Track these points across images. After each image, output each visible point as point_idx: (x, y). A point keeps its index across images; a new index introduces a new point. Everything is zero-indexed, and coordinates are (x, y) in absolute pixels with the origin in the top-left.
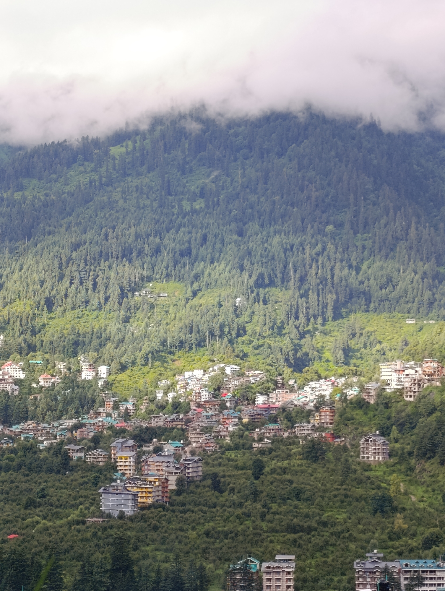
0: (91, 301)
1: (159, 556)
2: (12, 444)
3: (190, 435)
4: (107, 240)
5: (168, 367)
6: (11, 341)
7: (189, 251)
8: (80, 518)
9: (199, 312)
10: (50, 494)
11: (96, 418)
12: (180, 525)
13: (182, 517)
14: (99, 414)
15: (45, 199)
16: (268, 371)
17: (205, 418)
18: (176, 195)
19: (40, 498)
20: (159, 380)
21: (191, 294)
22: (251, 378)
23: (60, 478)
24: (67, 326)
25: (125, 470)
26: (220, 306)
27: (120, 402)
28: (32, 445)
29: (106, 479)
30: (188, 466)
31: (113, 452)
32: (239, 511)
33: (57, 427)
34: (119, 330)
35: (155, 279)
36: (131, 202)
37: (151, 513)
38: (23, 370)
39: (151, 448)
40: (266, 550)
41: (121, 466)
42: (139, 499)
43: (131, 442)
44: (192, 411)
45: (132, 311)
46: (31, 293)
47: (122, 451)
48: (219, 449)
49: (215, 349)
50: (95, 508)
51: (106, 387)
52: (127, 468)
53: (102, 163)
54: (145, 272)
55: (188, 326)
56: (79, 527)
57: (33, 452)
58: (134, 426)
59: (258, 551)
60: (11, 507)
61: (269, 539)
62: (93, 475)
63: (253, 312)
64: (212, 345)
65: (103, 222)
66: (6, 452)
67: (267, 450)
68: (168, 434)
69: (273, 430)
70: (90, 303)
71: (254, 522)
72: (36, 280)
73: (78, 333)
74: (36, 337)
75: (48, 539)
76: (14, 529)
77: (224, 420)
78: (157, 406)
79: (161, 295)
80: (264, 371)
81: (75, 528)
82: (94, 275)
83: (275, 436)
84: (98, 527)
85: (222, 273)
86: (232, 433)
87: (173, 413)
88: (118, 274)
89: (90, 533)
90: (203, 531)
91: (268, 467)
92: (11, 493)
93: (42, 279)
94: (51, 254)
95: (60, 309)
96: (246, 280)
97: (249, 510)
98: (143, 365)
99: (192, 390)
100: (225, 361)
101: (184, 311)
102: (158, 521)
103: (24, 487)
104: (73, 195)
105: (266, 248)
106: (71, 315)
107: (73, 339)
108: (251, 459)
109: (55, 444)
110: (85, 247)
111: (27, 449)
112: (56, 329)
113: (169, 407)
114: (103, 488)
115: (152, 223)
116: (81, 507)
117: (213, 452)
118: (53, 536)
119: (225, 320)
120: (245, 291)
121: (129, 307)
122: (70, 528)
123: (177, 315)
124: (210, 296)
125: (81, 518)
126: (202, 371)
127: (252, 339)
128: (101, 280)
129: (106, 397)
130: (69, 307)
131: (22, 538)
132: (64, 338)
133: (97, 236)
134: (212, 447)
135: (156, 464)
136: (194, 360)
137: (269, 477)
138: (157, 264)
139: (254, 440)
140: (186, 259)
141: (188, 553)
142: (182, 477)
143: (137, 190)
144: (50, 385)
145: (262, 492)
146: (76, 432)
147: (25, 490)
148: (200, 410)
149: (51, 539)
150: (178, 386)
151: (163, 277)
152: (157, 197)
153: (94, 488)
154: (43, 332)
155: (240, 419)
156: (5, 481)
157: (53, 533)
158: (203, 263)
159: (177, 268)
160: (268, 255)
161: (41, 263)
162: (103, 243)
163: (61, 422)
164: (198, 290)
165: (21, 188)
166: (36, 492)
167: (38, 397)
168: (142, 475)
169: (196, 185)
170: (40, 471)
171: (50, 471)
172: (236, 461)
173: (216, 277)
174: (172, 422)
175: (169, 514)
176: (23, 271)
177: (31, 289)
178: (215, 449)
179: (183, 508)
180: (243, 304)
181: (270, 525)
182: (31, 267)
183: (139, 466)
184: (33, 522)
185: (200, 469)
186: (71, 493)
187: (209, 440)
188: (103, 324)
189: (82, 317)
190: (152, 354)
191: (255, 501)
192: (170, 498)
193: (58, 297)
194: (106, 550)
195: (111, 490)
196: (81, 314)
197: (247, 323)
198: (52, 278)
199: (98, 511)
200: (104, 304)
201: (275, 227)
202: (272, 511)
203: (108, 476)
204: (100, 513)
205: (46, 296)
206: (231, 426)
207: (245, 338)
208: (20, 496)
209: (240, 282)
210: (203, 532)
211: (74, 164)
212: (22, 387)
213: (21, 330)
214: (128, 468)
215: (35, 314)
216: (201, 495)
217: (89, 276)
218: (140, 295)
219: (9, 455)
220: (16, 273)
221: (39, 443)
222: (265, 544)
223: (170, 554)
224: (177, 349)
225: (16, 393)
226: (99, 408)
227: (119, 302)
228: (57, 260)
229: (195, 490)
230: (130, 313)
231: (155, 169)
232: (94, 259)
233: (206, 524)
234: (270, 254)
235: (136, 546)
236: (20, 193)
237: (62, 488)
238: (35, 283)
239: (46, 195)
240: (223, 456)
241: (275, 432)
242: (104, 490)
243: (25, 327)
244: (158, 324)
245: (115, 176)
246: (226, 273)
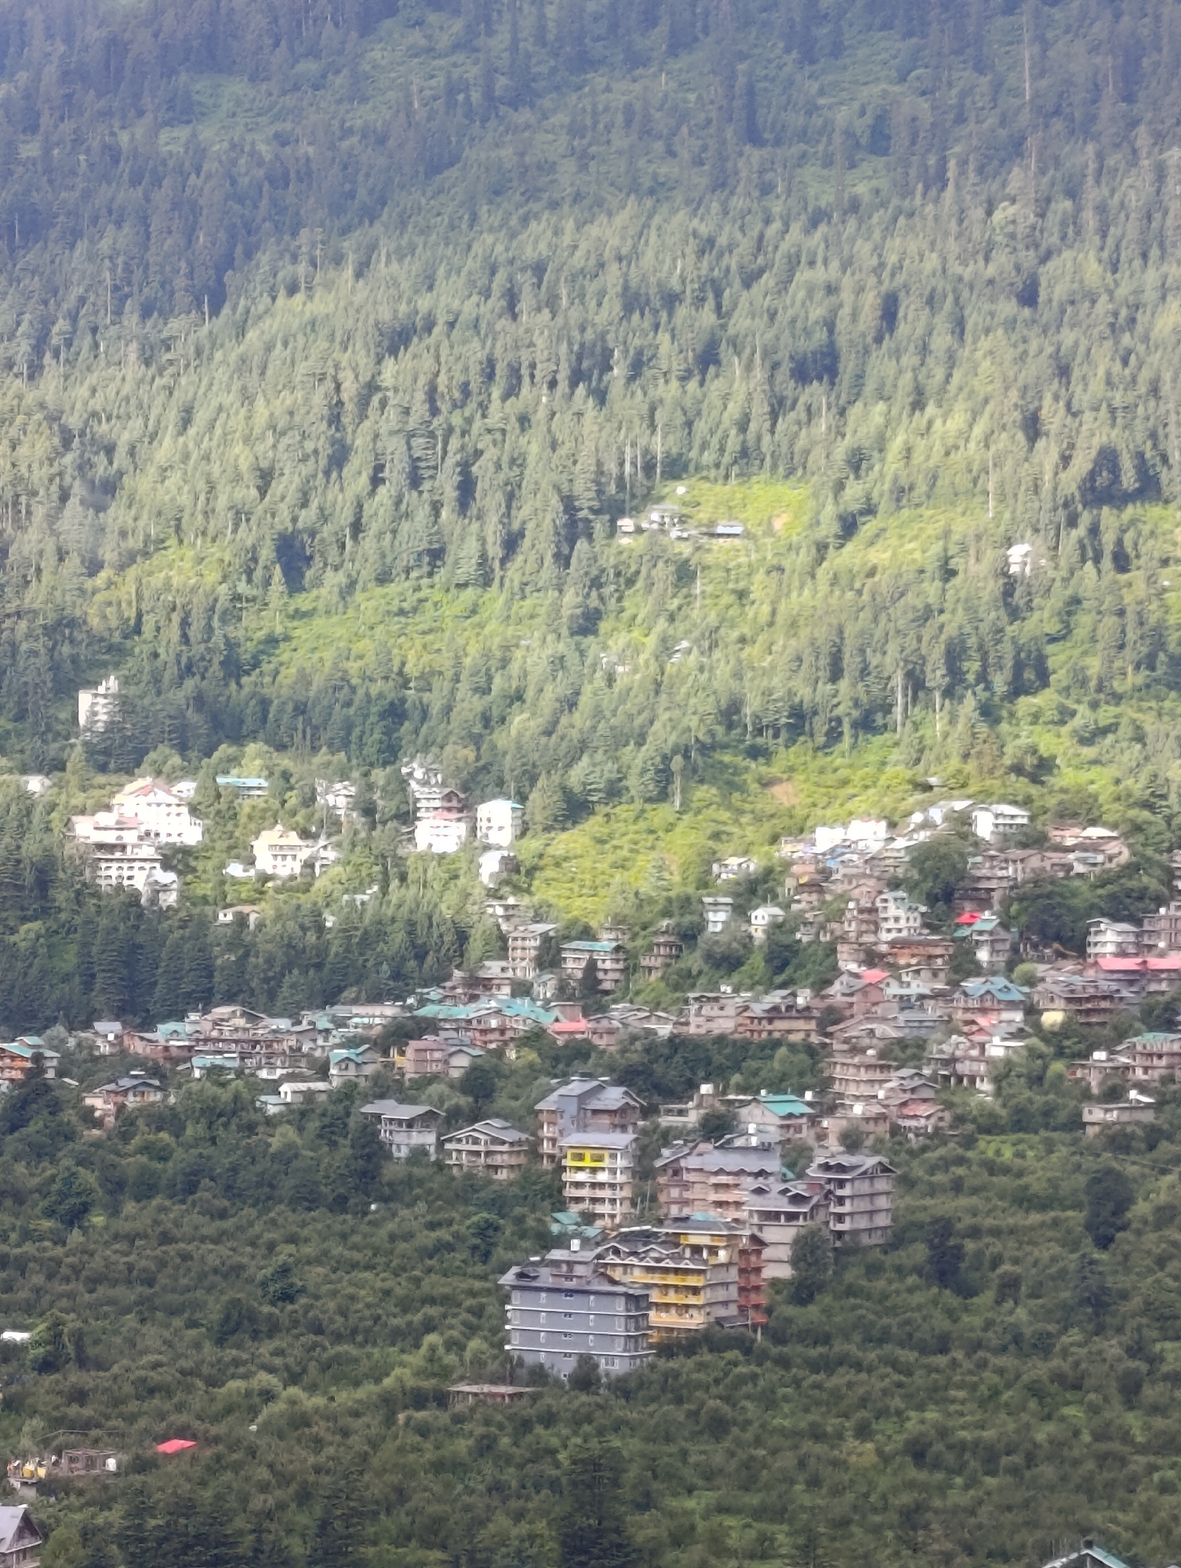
0: (452, 549)
1: (734, 1534)
2: (159, 1096)
3: (838, 1072)
4: (515, 317)
5: (747, 807)
6: (146, 701)
7: (827, 361)
8: (428, 1384)
9: (866, 597)
10: (311, 1288)
11: (474, 998)
12: (811, 1417)
13: (817, 1386)
14: (487, 984)
15: (277, 157)
16: (1137, 828)
17: (895, 1006)
18: (778, 142)
19: (273, 1304)
20: (712, 857)
21: (836, 528)
22: (1071, 856)
23: (346, 1228)
24: (359, 647)
25: (594, 1200)
26: (949, 574)
27: (567, 938)
28: (237, 1098)
29: (523, 1235)
30: (839, 1192)
31: (546, 1131)
32: (1039, 1369)
33: (327, 1031)
34: (559, 662)
35: (698, 469)
36: (603, 169)
37: (701, 1366)
38: (194, 810)
39: (693, 1118)
40: (1149, 1520)
41: (578, 1185)
42: (653, 1315)
43: (614, 1096)
44: (845, 978)
45: (609, 590)
46: (223, 517)
47: (583, 1127)
48: (951, 1127)
49: (928, 742)
50: (485, 1346)
51: (507, 882)
52: (599, 1194)
53: (495, 15)
54: (658, 438)
55: (825, 650)
56: (421, 1415)
57: (240, 1128)
58: (623, 1034)
59: (1114, 1521)
60: (167, 1334)
61: (1156, 1477)
62: (475, 1219)
63: (1076, 601)
64: (916, 726)
65: (500, 248)
66: (140, 1122)
67: (1140, 1132)
68: (753, 1064)
69: (1160, 1056)
70: (450, 559)
71: (1094, 1410)
72: (244, 465)
73: (400, 673)
74: (238, 684)
75: (311, 1460)
76: (182, 1419)
77: (969, 1016)
78: (709, 956)
79: (720, 530)
80: (1124, 828)
81: (409, 1419)
82: (463, 448)
83: (1168, 1079)
84: (499, 1417)
85: (957, 448)
86: (1001, 1066)
87: (771, 987)
88: (554, 450)
89: (471, 1442)
90: (900, 1439)
91: (1146, 1199)
92: (163, 1280)
93: (264, 464)
94: (302, 368)
95: (334, 580)
96: (1048, 476)
97: (1077, 1364)
98: (649, 800)
99: (844, 898)
100: (971, 790)
101: (806, 592)
102: (726, 1399)
103: (213, 1260)
104: (382, 140)
105: (1129, 352)
106: (372, 603)
107: (381, 695)
108: (1078, 1167)
109: (323, 1098)
110: (431, 340)
111: (220, 1115)
112: (316, 656)
113: (757, 962)
114: (515, 1270)
115: (688, 250)
116: (432, 1338)
117: (930, 1137)
118: (331, 1450)
119: (967, 629)
120: (1044, 517)
121: (595, 572)
122: (390, 1421)
123: (782, 608)
124: (910, 534)
125: (433, 1381)
126: (883, 824)
127: (1071, 704)
128: (492, 469)
129: (507, 918)
130: (367, 574)
131: (208, 1453)
132: (346, 690)
133: (475, 298)
134: (924, 1116)
135: (714, 1180)
136: (845, 783)
137: (1150, 1239)
138: (705, 413)
139: (1086, 1096)
140: (816, 392)
141: (844, 1523)
142: (813, 1233)
143: (628, 123)
144: (297, 870)
145: (1124, 1296)
146: (402, 1053)
147: (216, 1271)
148: (874, 975)
149: (321, 1459)
150: (790, 883)
151: (726, 459)
152: (705, 148)
153: (479, 1269)
154: (265, 667)
155: (1032, 1011)
156: (138, 1235)
157: (329, 1437)
158: (881, 406)
159: (781, 425)
160: (1134, 380)
161: (260, 402)
162: (498, 327)
163: (340, 1011)
164: (862, 513)
165: (183, 111)
166: (260, 1276)
167: (253, 918)
168: (660, 1222)
169: (856, 105)
170: (269, 1198)
171: (307, 1199)
172: (1020, 1174)
173: (931, 463)
174: (770, 1020)
175: (770, 1375)
176: (192, 431)
177: (222, 502)
178: (937, 1129)
179: (820, 1349)
180: (1036, 568)
181: (1159, 1423)
182: (223, 415)
183: (648, 1187)
184: (248, 1394)
185: (883, 1202)
186: (388, 1284)
187: (913, 1090)
188: (497, 640)
189: (415, 610)
190: (686, 756)
191: (1099, 1330)
192: (769, 1311)
193: (326, 531)
194: (530, 1505)
195: (546, 1277)
196: (412, 599)
197: (1053, 640)
198: (305, 459)
199: (495, 1357)
200: (503, 561)
201: (1165, 268)
202: (1165, 1368)
203: (530, 1222)
204: (502, 1365)
205: (279, 527)
206: (996, 1040)
207: (1044, 700)
208: (199, 1294)
209: (1027, 482)
210: (900, 1446)
211: (387, 23)
212: (190, 878)
213: (184, 660)
214: (606, 1193)
215: (237, 598)
216: (888, 1304)
217: (445, 452)
218: (639, 530)
219: (152, 1137)
220: (167, 441)
221: (262, 1092)
222: (1143, 1497)
223: (776, 1527)
224: (780, 740)
225: (170, 899)
226: (487, 963)
227: (557, 556)
228: (321, 391)
229: (864, 1283)
230: (601, 598)
231: (696, 39)
232: (465, 389)
233: (912, 1414)
234: (1145, 375)
235: (647, 1494)
236: (183, 133)
237: (354, 1266)
238: (237, 478)
239: (282, 140)
240: (970, 1154)
241: (1170, 1067)
242: (521, 1275)
243: (202, 646)
244: (706, 644)
245: (544, 69)
246: (972, 445)
